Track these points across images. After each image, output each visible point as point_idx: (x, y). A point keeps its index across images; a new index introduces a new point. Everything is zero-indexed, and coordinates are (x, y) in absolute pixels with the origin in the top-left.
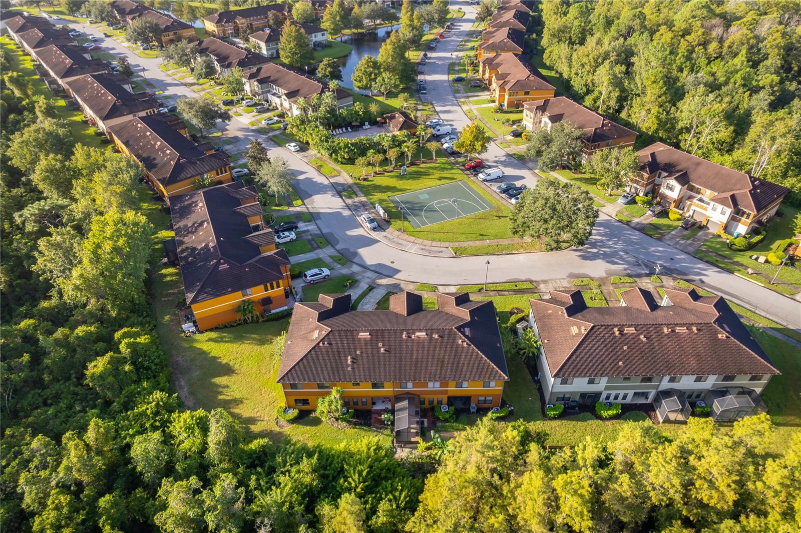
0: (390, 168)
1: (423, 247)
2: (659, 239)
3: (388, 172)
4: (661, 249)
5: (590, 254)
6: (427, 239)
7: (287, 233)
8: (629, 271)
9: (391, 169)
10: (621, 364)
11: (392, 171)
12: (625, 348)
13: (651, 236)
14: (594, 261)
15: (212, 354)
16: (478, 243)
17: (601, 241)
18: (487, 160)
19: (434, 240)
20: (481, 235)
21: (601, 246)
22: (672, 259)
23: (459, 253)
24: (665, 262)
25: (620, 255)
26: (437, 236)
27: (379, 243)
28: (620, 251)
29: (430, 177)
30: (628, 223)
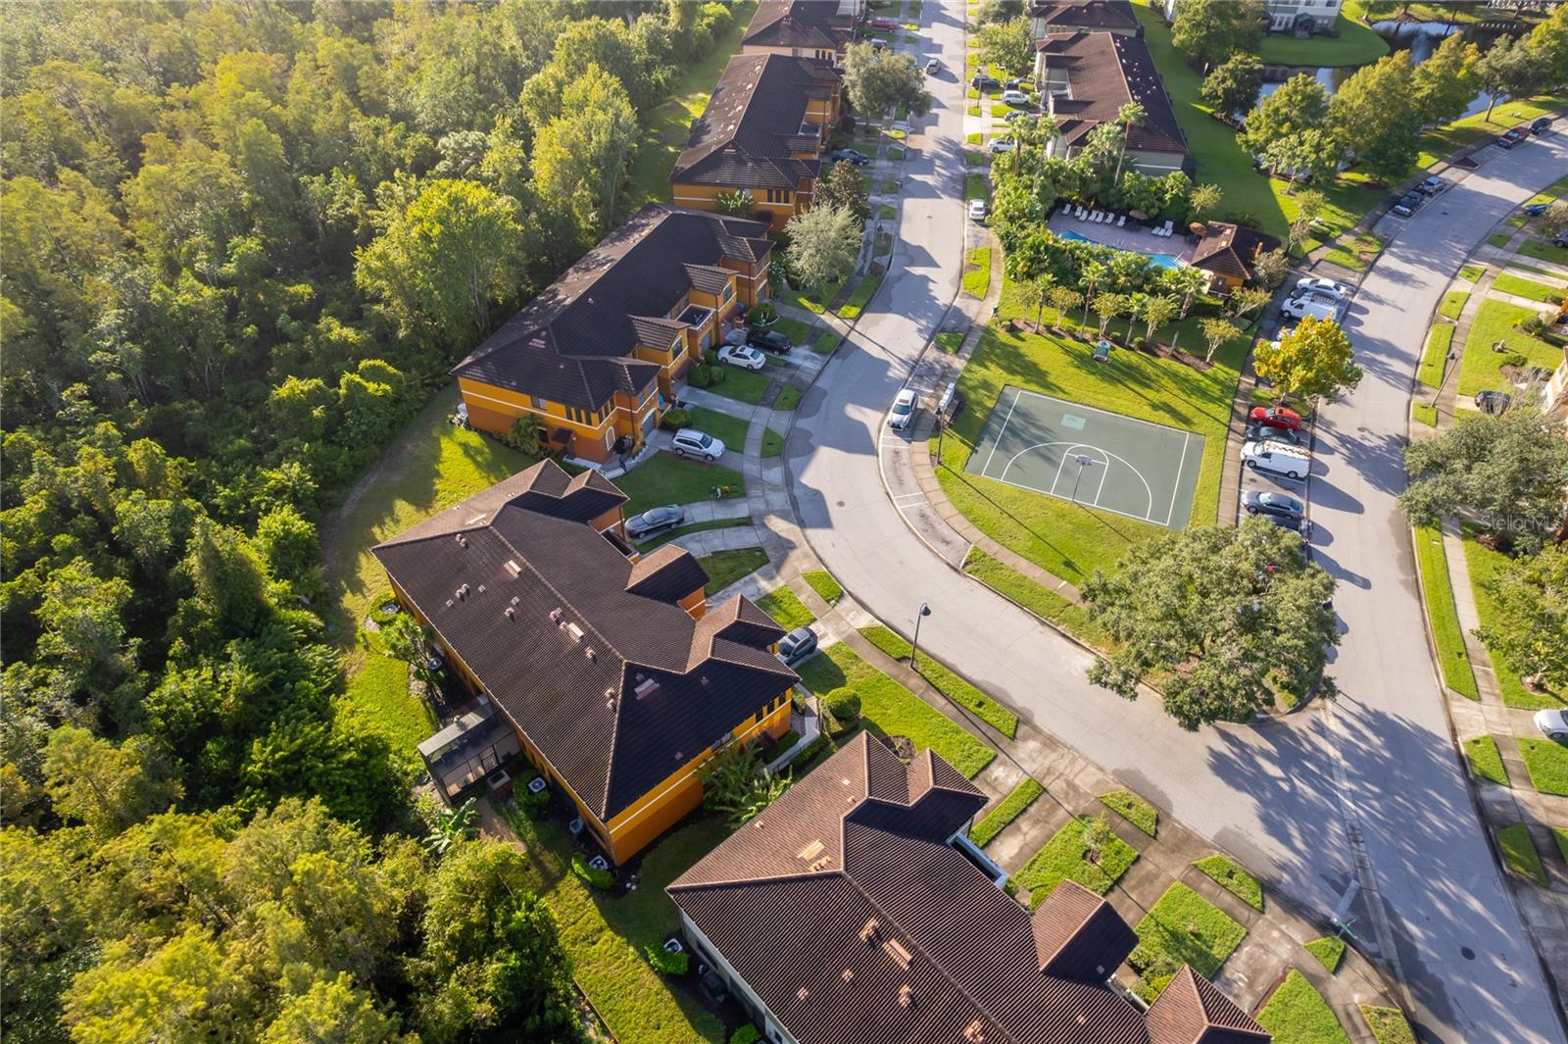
0: (1088, 332)
1: (929, 512)
2: (1513, 884)
3: (1075, 338)
4: (1475, 904)
5: (1248, 770)
6: (956, 501)
7: (748, 351)
8: (1286, 877)
9: (1087, 336)
10: (802, 993)
11: (1085, 341)
12: (847, 974)
13: (1498, 856)
14: (1231, 790)
15: (441, 467)
16: (1037, 574)
17: (1328, 765)
18: (1328, 426)
19: (966, 513)
20: (1068, 564)
21: (1306, 775)
22: (1468, 954)
23: (975, 566)
24: (1429, 941)
25: (1324, 831)
26: (982, 508)
27: (871, 458)
28: (1342, 820)
29: (1145, 392)
30: (1476, 781)
